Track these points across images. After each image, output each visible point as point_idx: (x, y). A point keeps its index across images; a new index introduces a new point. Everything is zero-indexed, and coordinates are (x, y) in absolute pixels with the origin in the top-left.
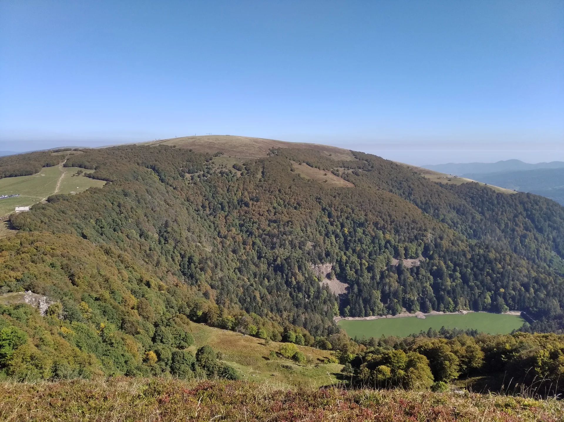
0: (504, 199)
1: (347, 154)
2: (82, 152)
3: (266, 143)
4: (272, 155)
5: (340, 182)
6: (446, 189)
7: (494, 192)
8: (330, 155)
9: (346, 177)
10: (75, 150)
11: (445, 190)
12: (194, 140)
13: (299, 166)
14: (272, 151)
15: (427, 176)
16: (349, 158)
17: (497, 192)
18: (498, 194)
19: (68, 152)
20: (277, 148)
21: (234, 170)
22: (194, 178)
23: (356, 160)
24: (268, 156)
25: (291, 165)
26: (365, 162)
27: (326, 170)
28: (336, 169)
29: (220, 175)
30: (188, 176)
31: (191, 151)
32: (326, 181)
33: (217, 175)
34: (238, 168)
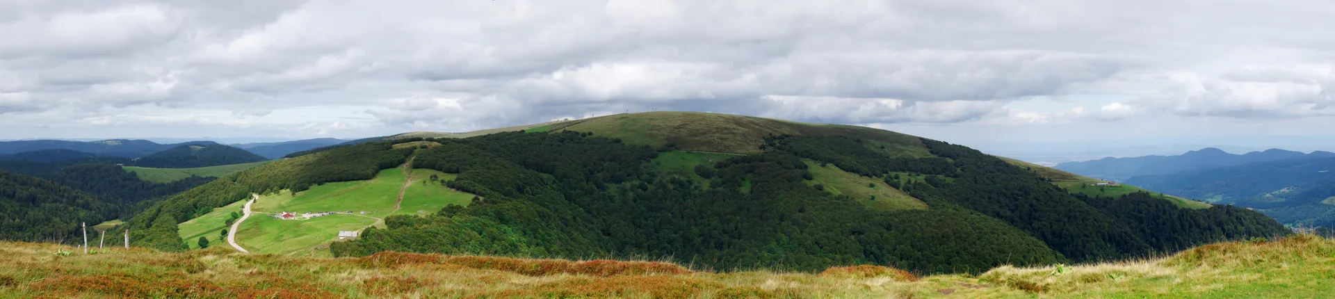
0: (1192, 218)
1: (915, 145)
2: (439, 144)
3: (757, 124)
4: (770, 149)
5: (901, 201)
6: (1096, 207)
7: (1175, 207)
8: (883, 147)
9: (911, 190)
10: (427, 140)
11: (1094, 208)
12: (623, 121)
13: (822, 170)
14: (770, 140)
15: (1061, 185)
16: (919, 153)
17: (1180, 207)
18: (1181, 211)
19: (417, 144)
20: (778, 135)
21: (696, 178)
22: (623, 192)
23: (933, 156)
24: (762, 151)
25: (806, 167)
26: (949, 160)
27: (874, 177)
28: (893, 174)
29: (671, 187)
30: (613, 189)
31: (618, 141)
32: (873, 198)
33: (664, 186)
34: (704, 173)
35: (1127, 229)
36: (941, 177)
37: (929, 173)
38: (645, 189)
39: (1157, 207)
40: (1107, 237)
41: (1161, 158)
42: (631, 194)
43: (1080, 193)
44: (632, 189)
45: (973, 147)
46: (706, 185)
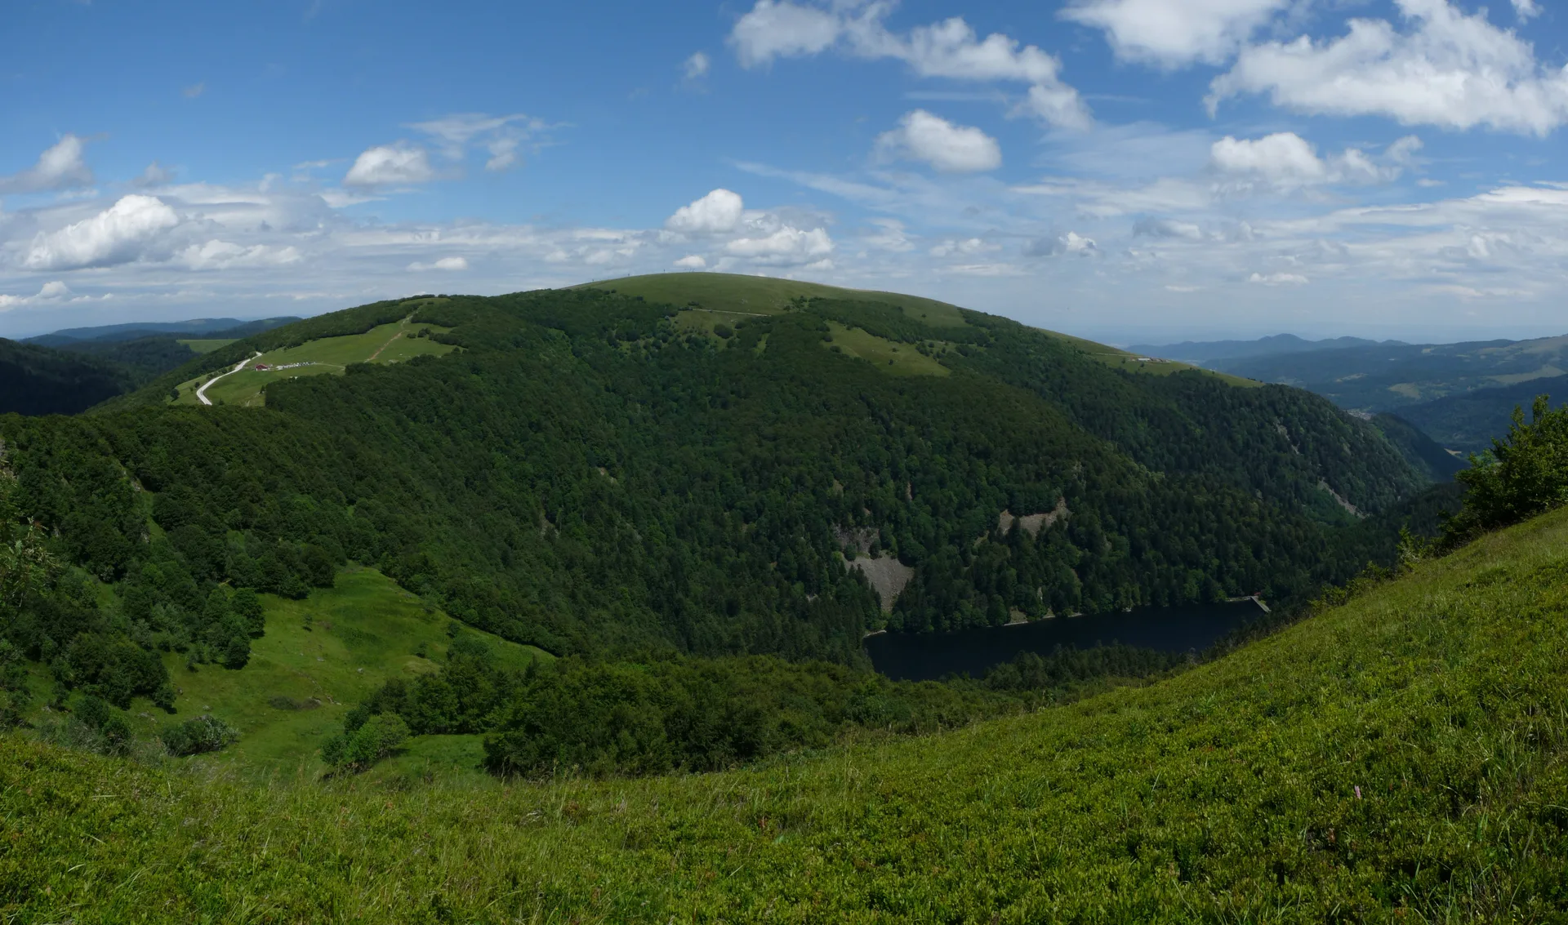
4: (796, 311)
5: (921, 366)
7: (1226, 385)
11: (1131, 383)
13: (846, 333)
14: (799, 302)
15: (1100, 359)
17: (1233, 386)
18: (1232, 389)
21: (714, 337)
22: (635, 349)
23: (968, 325)
24: (785, 312)
25: (828, 330)
26: (984, 330)
27: (905, 343)
28: (928, 342)
29: (686, 346)
30: (625, 346)
31: (640, 299)
32: (891, 362)
33: (679, 345)
34: (722, 332)
35: (1174, 406)
36: (974, 346)
37: (962, 342)
38: (659, 348)
39: (1207, 384)
40: (1139, 412)
41: (1238, 343)
42: (644, 352)
43: (1120, 368)
44: (645, 347)
45: (1012, 318)
46: (723, 343)
